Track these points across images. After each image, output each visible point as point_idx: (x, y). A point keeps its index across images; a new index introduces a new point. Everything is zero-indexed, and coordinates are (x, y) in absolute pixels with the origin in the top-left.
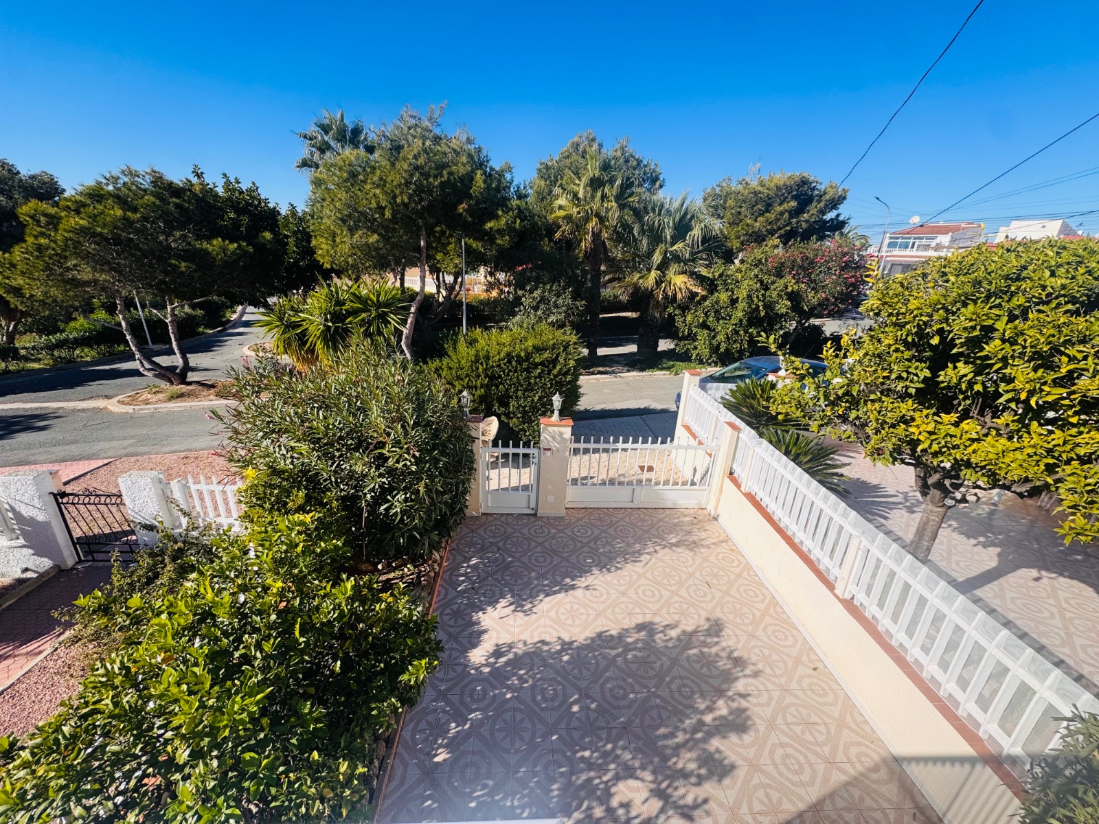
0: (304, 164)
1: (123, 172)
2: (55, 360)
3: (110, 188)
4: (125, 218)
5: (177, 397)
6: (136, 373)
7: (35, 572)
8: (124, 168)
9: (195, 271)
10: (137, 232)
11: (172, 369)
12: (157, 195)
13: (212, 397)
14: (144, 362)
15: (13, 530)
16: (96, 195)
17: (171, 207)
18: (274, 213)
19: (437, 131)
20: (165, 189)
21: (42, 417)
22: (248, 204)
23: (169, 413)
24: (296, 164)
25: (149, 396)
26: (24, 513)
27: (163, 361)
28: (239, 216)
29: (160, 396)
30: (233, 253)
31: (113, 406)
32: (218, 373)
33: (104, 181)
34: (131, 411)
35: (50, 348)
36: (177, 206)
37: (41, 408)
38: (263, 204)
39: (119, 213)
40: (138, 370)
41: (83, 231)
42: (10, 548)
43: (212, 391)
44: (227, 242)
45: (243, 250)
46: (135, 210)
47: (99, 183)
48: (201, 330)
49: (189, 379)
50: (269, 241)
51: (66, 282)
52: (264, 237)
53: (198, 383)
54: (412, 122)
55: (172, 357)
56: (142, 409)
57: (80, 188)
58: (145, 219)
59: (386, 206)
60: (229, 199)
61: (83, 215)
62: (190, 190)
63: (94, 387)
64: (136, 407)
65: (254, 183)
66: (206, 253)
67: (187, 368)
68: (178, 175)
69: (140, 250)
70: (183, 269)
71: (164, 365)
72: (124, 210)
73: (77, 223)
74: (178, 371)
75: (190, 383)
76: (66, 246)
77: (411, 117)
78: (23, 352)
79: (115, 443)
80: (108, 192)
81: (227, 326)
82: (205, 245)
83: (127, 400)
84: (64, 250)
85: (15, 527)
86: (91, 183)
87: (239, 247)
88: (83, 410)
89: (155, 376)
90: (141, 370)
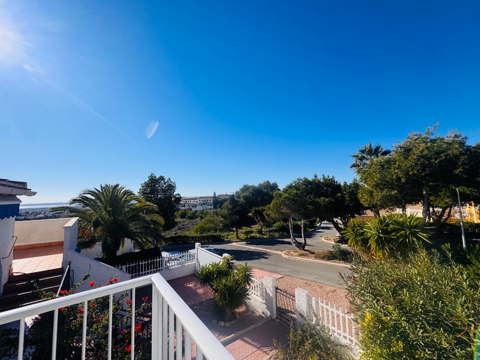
0: (354, 166)
1: (297, 180)
2: (270, 236)
3: (294, 185)
4: (297, 193)
5: (302, 255)
6: (290, 243)
7: (265, 315)
8: (298, 178)
9: (314, 209)
10: (299, 197)
11: (301, 244)
12: (305, 185)
13: (313, 258)
14: (293, 240)
15: (263, 296)
16: (290, 187)
17: (309, 188)
18: (340, 185)
19: (433, 137)
20: (307, 182)
21: (266, 254)
22: (331, 184)
23: (299, 261)
24: (350, 167)
25: (293, 253)
26: (268, 291)
27: (298, 240)
28: (327, 188)
29: (296, 254)
30: (327, 202)
31: (283, 254)
32: (314, 247)
33: (293, 183)
34: (288, 258)
35: (270, 231)
36: (311, 187)
37: (266, 251)
38: (336, 183)
39: (295, 191)
40: (291, 242)
41: (287, 198)
42: (262, 302)
43: (313, 255)
44: (325, 198)
45: (331, 201)
46: (299, 190)
47: (291, 183)
48: (307, 229)
49: (305, 249)
50: (340, 197)
51: (280, 213)
52: (338, 195)
53: (308, 251)
54: (416, 137)
55: (301, 239)
56: (291, 258)
57: (287, 186)
58: (301, 193)
59: (402, 177)
60: (325, 183)
61: (286, 193)
62: (315, 182)
63: (278, 246)
64: (290, 257)
65: (333, 176)
66: (318, 202)
67: (305, 244)
68: (311, 178)
69: (299, 202)
70: (310, 208)
71: (298, 241)
72: (297, 191)
73: (285, 196)
74: (302, 245)
75: (306, 250)
76: (282, 202)
77: (415, 135)
78: (263, 232)
79: (284, 269)
80: (293, 186)
81: (316, 228)
82: (318, 200)
83: (287, 253)
84: (281, 204)
85: (264, 295)
86: (289, 184)
87: (329, 200)
88: (275, 254)
89: (296, 246)
90: (292, 243)
